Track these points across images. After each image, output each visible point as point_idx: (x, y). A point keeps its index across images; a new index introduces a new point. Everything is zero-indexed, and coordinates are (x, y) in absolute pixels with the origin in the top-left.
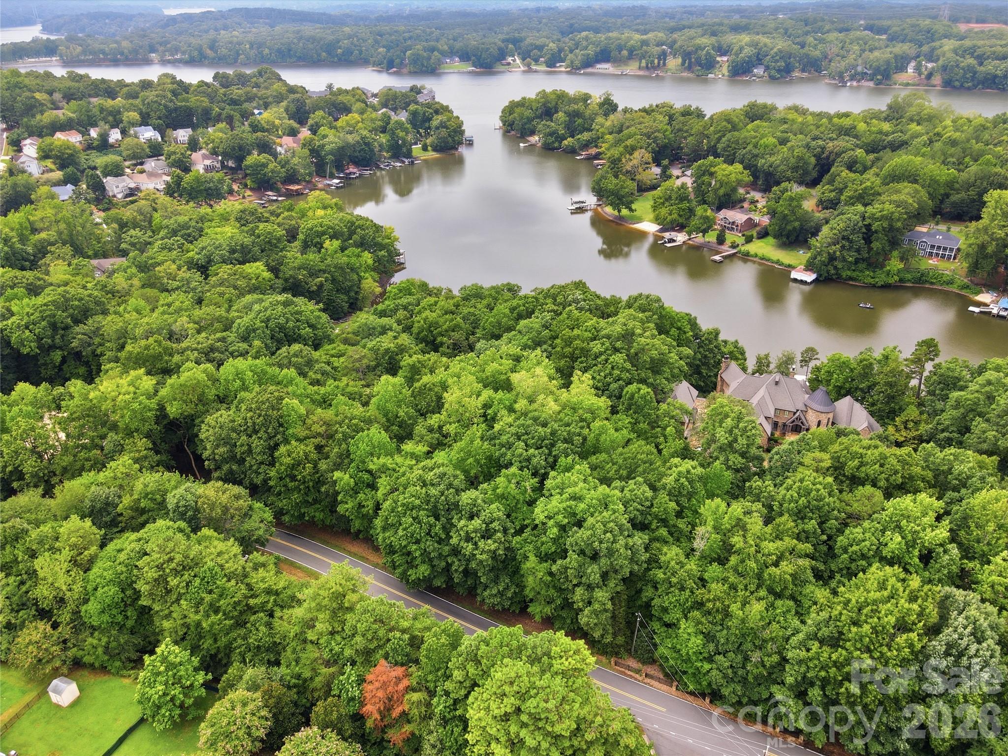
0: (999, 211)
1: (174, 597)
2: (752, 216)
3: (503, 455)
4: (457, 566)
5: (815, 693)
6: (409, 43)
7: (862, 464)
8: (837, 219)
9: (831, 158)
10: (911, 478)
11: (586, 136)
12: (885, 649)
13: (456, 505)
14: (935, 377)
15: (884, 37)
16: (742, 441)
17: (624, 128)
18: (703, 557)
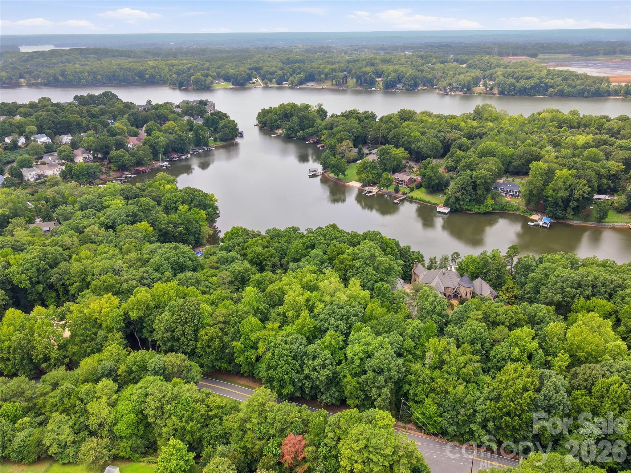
0: (537, 173)
1: (167, 416)
2: (411, 176)
3: (323, 325)
4: (308, 384)
5: (490, 425)
6: (192, 71)
7: (497, 315)
8: (458, 178)
9: (450, 142)
10: (519, 320)
11: (311, 130)
12: (519, 400)
13: (306, 353)
14: (519, 265)
15: (464, 66)
16: (438, 308)
17: (334, 126)
18: (430, 367)
